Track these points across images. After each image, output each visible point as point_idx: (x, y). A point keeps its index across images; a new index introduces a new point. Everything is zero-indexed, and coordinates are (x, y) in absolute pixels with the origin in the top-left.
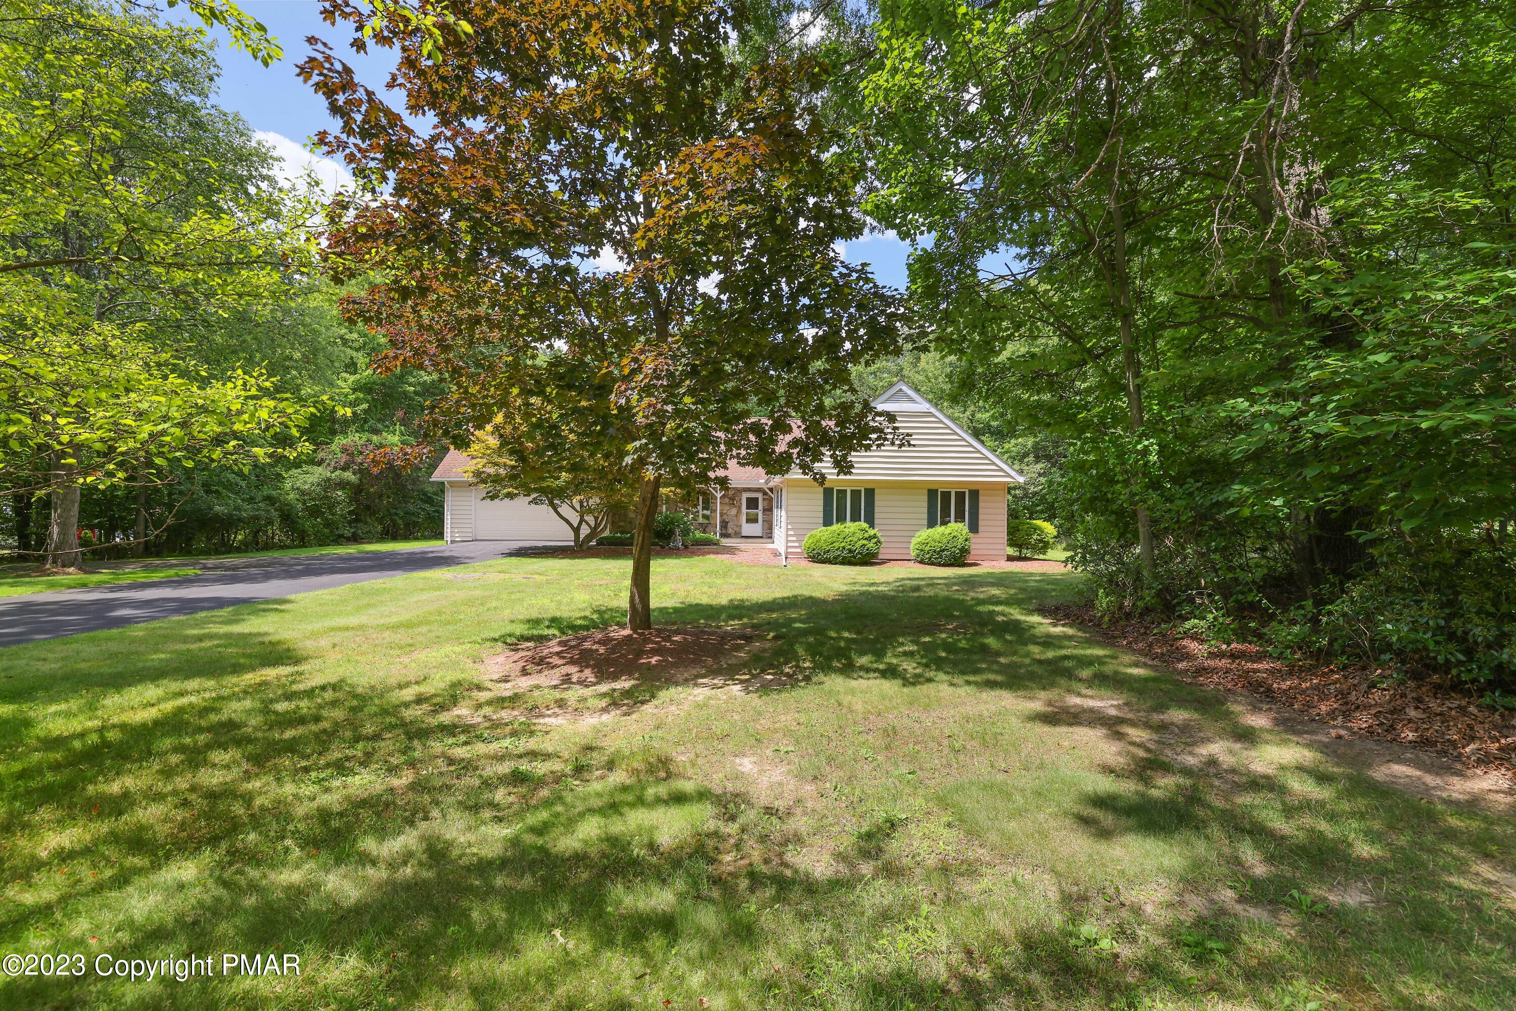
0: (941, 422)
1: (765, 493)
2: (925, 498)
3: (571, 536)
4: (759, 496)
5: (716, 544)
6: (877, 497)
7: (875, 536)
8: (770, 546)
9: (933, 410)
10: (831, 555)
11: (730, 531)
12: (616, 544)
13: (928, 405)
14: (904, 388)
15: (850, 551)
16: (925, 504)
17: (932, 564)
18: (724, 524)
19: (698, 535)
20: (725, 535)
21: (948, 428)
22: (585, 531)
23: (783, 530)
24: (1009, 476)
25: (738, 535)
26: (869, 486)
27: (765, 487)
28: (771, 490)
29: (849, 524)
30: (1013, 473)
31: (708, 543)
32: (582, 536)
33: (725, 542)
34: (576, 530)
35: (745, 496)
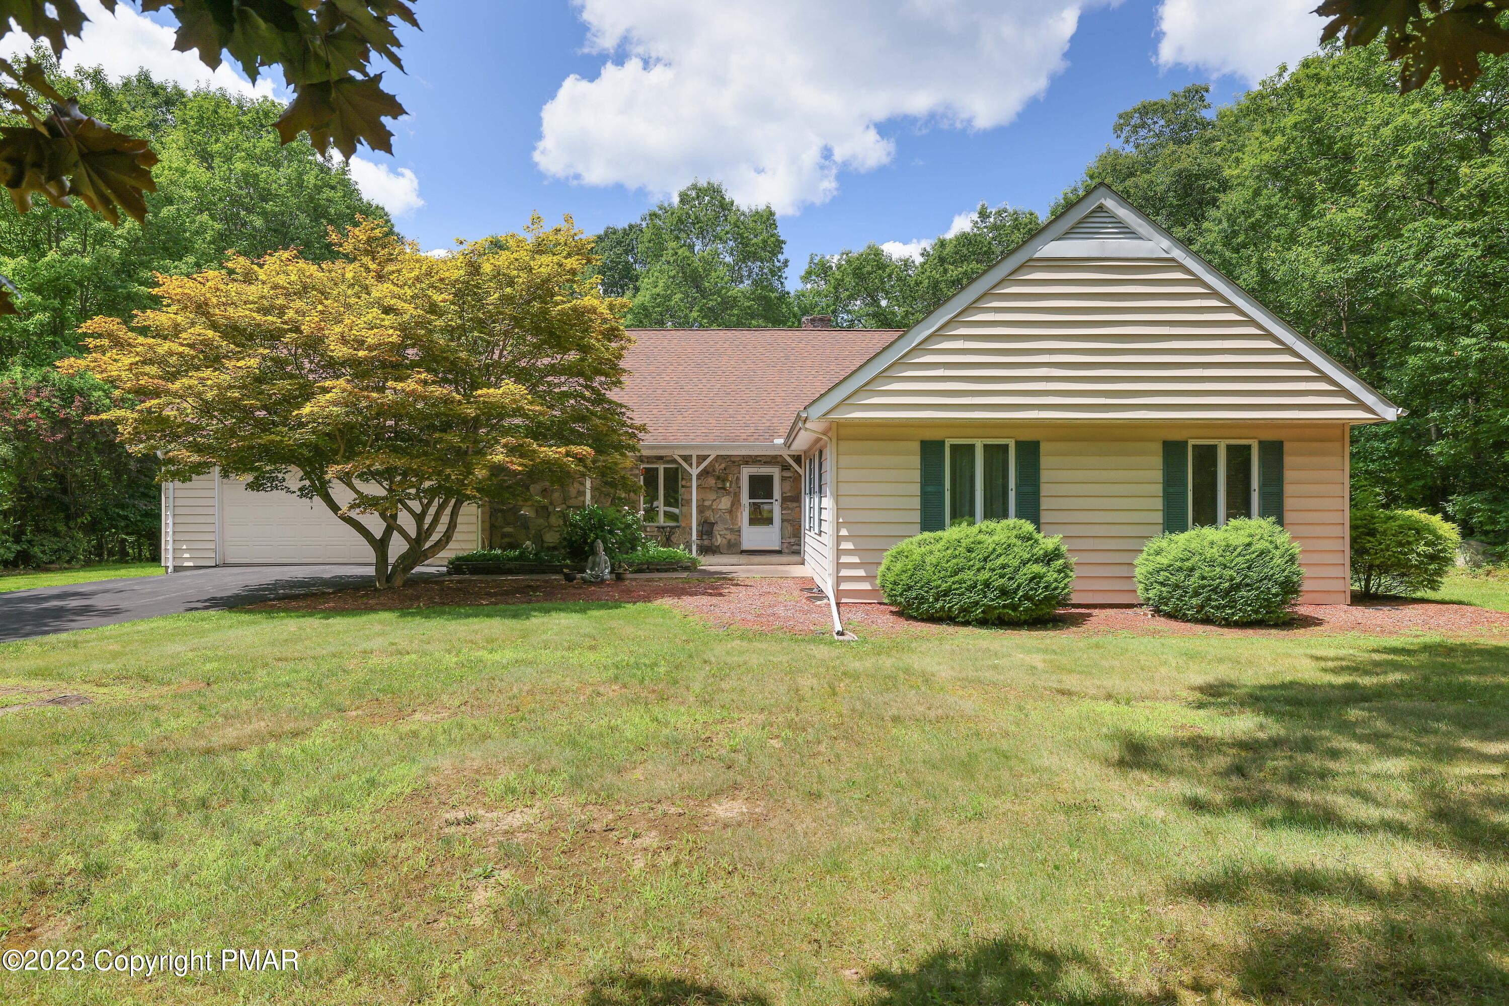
0: (1199, 281)
1: (785, 467)
2: (1157, 461)
3: (370, 555)
4: (775, 472)
5: (691, 567)
6: (1045, 461)
7: (1056, 554)
8: (798, 571)
9: (1177, 254)
10: (954, 604)
11: (719, 541)
12: (487, 571)
13: (1165, 243)
14: (1110, 203)
15: (1004, 592)
16: (1158, 475)
17: (1207, 621)
18: (707, 529)
19: (655, 550)
20: (705, 550)
21: (1215, 294)
22: (397, 547)
23: (828, 539)
24: (1361, 405)
25: (734, 548)
26: (1027, 436)
27: (785, 454)
28: (798, 459)
29: (981, 524)
30: (1369, 398)
31: (671, 565)
32: (392, 559)
33: (710, 564)
34: (381, 546)
35: (746, 472)
